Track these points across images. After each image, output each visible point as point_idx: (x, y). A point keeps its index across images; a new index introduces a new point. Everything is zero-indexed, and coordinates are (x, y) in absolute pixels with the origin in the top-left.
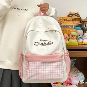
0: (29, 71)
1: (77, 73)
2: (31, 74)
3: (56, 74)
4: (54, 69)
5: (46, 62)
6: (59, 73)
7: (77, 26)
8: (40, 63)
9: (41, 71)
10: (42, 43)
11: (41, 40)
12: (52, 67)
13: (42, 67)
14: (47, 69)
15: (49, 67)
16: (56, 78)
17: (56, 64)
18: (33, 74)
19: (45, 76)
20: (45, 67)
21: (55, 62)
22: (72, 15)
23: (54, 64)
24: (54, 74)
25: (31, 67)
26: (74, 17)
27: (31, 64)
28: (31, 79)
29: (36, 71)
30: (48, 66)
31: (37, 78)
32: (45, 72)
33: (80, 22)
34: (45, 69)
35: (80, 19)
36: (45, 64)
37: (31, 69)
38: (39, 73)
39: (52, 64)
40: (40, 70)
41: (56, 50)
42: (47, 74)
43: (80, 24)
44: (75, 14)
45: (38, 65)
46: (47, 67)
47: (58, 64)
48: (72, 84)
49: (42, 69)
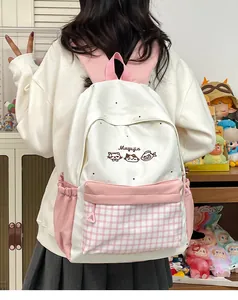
0: (94, 230)
1: (226, 243)
2: (100, 238)
3: (166, 234)
4: (161, 222)
5: (141, 205)
6: (172, 233)
7: (223, 118)
8: (128, 207)
9: (129, 228)
10: (128, 156)
11: (122, 148)
12: (155, 216)
13: (132, 218)
14: (143, 223)
15: (150, 217)
16: (165, 245)
17: (167, 209)
18: (106, 238)
19: (137, 242)
20: (138, 217)
21: (165, 203)
22: (209, 89)
23: (161, 209)
24: (160, 234)
25: (102, 218)
26: (217, 94)
27: (102, 211)
28: (98, 252)
29: (117, 229)
30: (147, 214)
31: (117, 248)
32: (138, 231)
33: (234, 106)
34: (138, 224)
35: (231, 100)
36: (138, 211)
37: (101, 225)
38: (122, 235)
39: (156, 210)
40: (126, 226)
41: (164, 173)
42: (143, 236)
43: (232, 111)
44: (218, 87)
45: (121, 213)
46: (144, 217)
47: (173, 209)
48: (214, 273)
49: (132, 224)
